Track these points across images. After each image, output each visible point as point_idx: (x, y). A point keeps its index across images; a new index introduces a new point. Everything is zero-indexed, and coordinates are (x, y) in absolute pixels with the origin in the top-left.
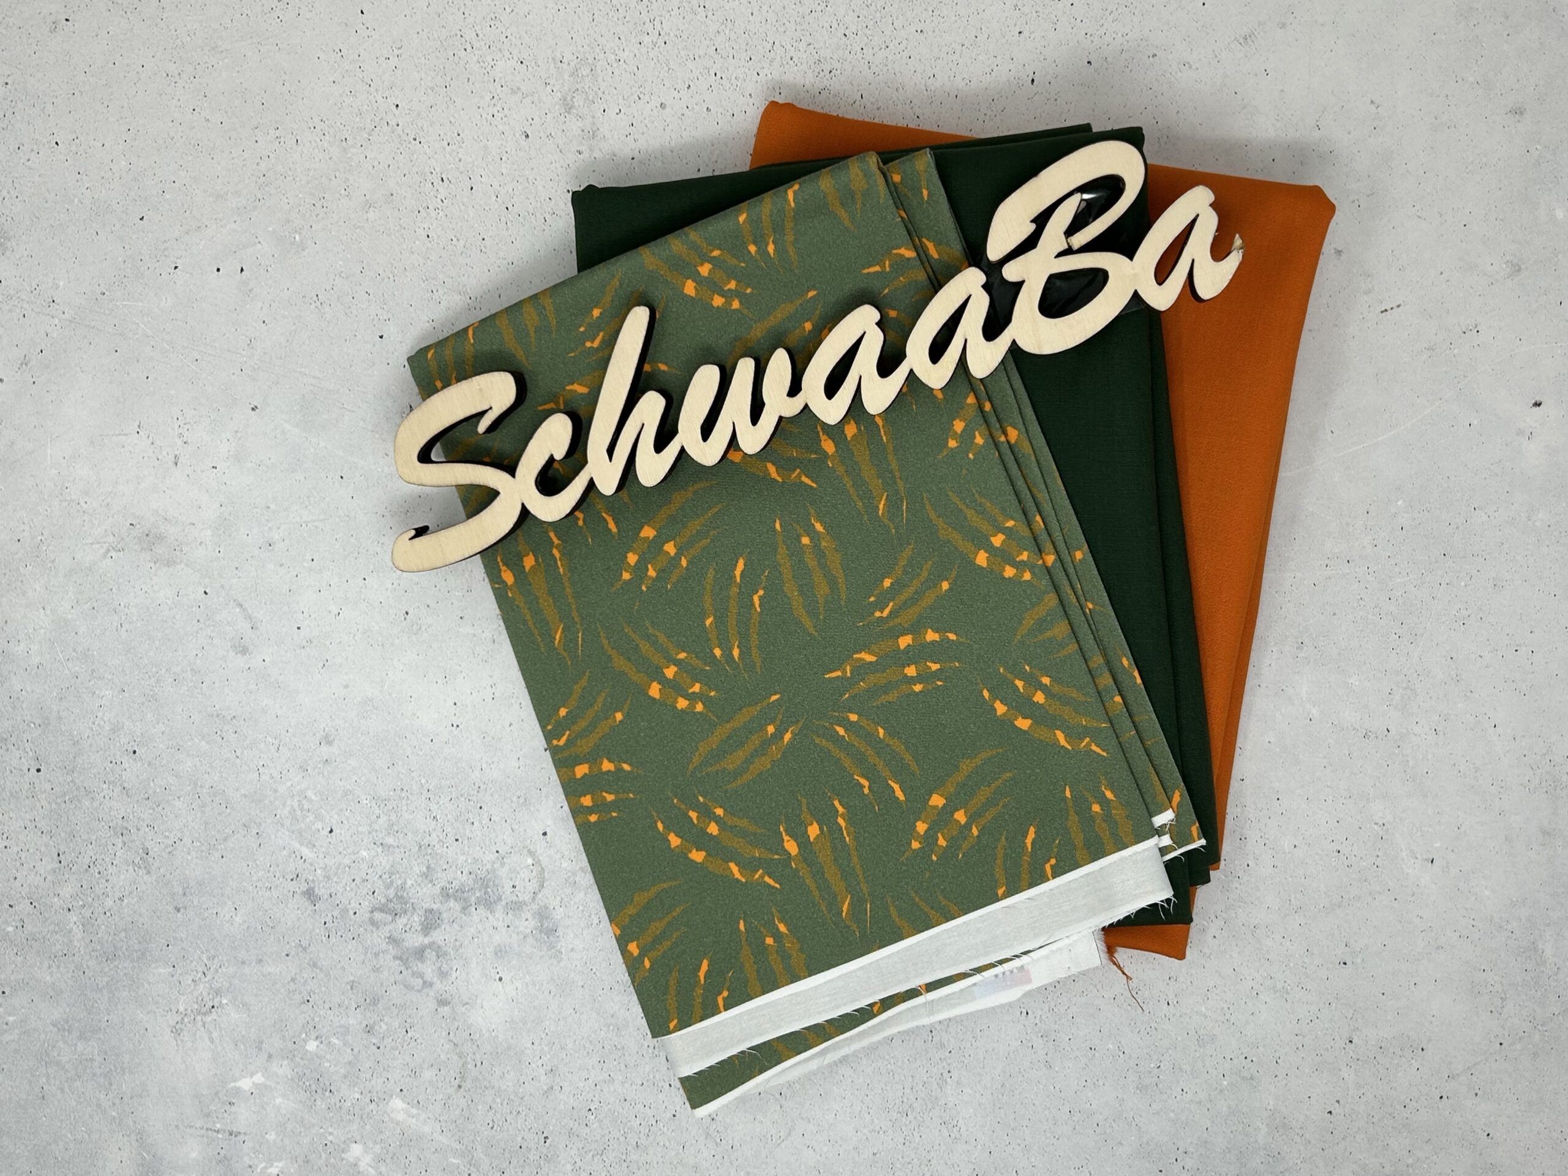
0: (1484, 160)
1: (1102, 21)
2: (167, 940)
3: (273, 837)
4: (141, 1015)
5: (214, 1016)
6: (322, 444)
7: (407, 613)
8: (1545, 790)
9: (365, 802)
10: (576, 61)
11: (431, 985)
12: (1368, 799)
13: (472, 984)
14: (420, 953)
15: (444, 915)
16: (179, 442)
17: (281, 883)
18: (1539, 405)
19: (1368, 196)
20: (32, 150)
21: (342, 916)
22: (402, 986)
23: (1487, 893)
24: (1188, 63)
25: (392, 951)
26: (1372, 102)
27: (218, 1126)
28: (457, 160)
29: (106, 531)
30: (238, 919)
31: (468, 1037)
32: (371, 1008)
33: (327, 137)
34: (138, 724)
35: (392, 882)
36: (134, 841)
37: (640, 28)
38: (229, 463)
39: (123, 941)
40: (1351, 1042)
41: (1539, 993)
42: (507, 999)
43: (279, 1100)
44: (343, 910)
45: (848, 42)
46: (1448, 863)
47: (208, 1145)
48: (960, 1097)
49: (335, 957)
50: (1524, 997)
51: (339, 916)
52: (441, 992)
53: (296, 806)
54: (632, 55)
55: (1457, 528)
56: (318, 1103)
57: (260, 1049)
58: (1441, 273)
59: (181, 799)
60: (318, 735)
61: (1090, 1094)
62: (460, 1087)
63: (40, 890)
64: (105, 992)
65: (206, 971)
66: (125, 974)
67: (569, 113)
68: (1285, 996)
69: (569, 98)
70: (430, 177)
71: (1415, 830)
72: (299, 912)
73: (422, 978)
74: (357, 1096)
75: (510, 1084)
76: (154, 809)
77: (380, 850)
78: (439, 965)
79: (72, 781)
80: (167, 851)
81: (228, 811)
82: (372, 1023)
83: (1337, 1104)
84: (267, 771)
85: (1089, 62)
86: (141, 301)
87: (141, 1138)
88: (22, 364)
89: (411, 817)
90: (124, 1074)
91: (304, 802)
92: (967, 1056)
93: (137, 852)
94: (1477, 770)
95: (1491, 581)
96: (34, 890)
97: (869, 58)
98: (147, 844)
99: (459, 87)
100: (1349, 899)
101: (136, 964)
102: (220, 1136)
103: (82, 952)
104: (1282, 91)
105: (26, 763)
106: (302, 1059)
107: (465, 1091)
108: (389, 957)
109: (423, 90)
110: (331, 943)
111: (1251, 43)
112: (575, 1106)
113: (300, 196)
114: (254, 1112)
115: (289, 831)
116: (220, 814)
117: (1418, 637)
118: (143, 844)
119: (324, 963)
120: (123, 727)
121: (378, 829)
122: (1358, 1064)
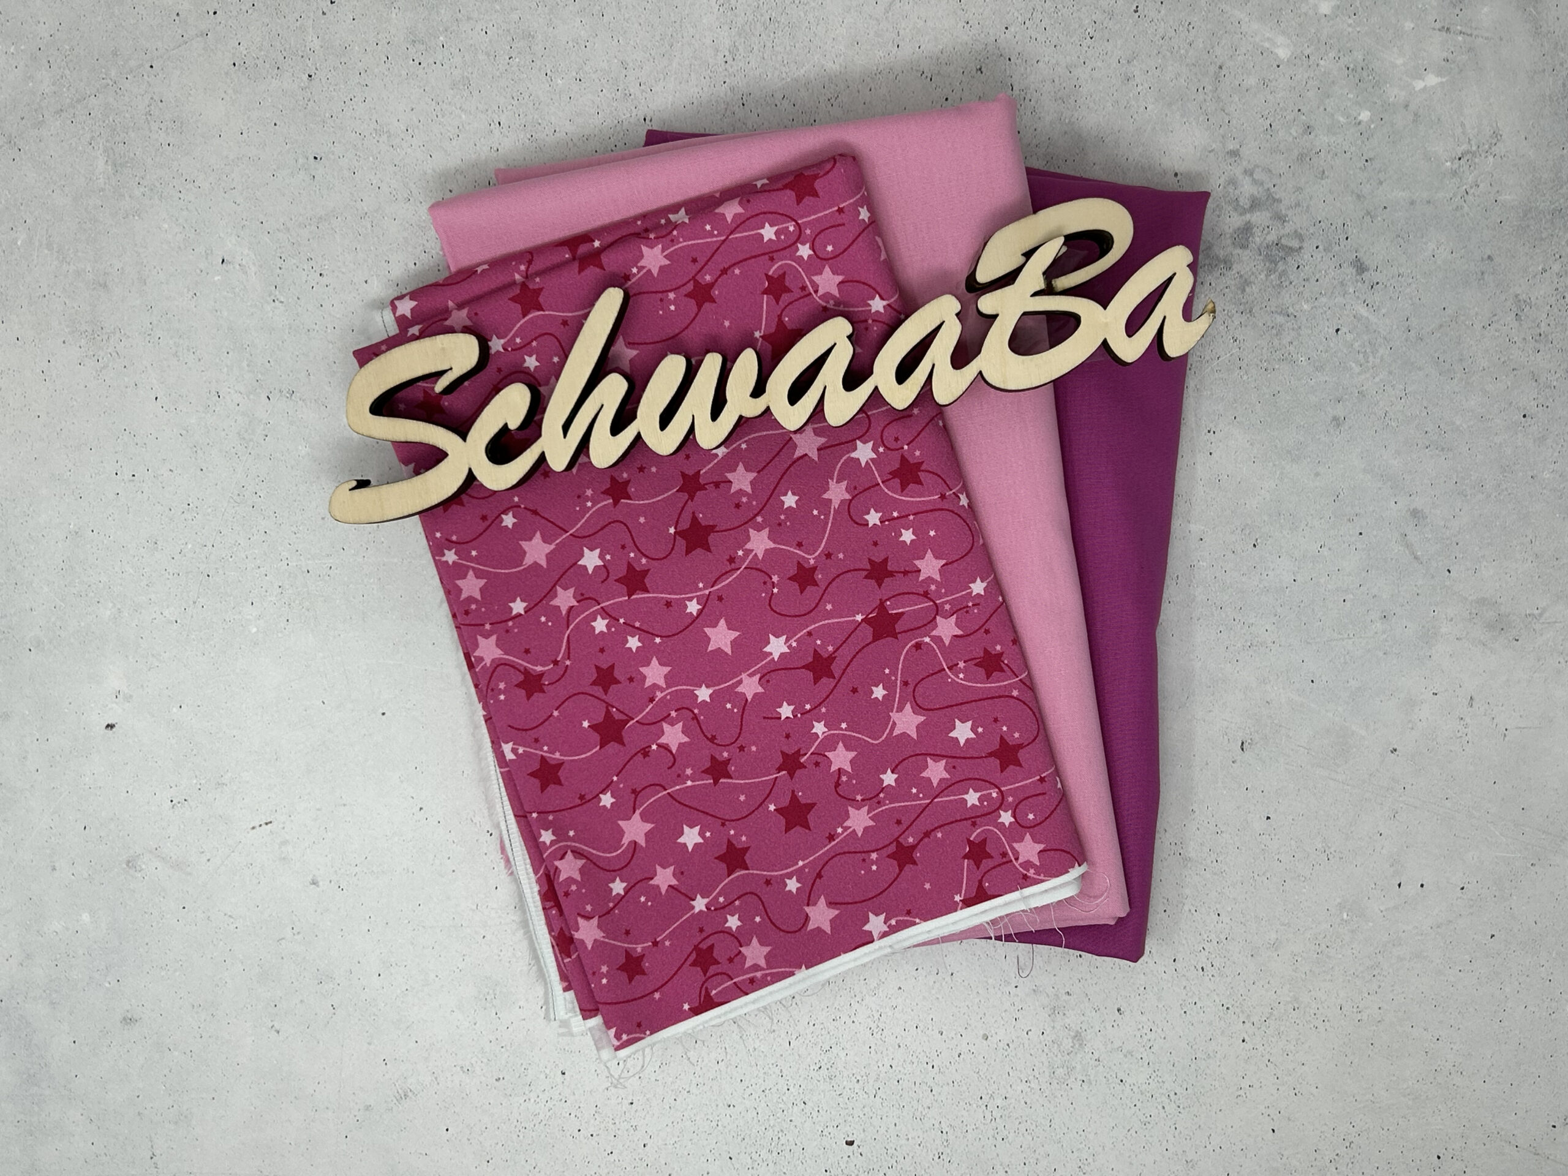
0: (163, 973)
1: (549, 1114)
2: (1502, 228)
3: (1395, 327)
4: (1530, 153)
5: (1459, 151)
6: (1330, 715)
7: (1255, 545)
8: (104, 331)
9: (1303, 359)
10: (1069, 1082)
12: (290, 328)
14: (1255, 204)
15: (1229, 242)
16: (1468, 720)
17: (1388, 280)
18: (108, 726)
19: (283, 939)
21: (1330, 245)
22: (1274, 172)
23: (166, 226)
24: (464, 1072)
25: (1283, 208)
26: (278, 1032)
27: (1460, 38)
28: (1188, 988)
29: (1542, 635)
30: (1432, 246)
31: (1210, 116)
32: (1305, 151)
33: (1312, 1012)
34: (1520, 444)
35: (1280, 277)
36: (1529, 328)
37: (1005, 1112)
38: (1422, 697)
39: (1545, 229)
40: (310, 76)
41: (111, 120)
42: (1170, 155)
43: (1400, 62)
44: (1330, 251)
45: (802, 1096)
46: (207, 258)
47: (1470, 20)
48: (716, 35)
49: (1339, 205)
50: (127, 115)
51: (1333, 245)
52: (1237, 163)
53: (1371, 359)
54: (1014, 1087)
55: (195, 603)
56: (1360, 57)
57: (1415, 115)
58: (209, 860)
59: (1481, 368)
60: (1346, 428)
61: (582, 33)
62: (1221, 67)
64: (1564, 177)
65: (1466, 195)
66: (1544, 195)
67: (1077, 1032)
68: (378, 128)
69: (1077, 1046)
70: (1215, 973)
71: (241, 295)
72: (1372, 251)
73: (1254, 179)
74: (1322, 63)
75: (1170, 68)
76: (1509, 358)
77: (1291, 310)
78: (1237, 192)
80: (1496, 318)
81: (1436, 355)
82: (1305, 137)
83: (325, 11)
84: (1398, 392)
85: (564, 1074)
86: (1497, 857)
87: (1537, 29)
89: (1259, 342)
90: (1550, 96)
91: (1362, 361)
92: (707, 77)
93: (1527, 316)
94: (176, 354)
95: (160, 548)
97: (781, 1081)
98: (1516, 324)
99: (1183, 1058)
100: (310, 224)
101: (1533, 204)
102: (1459, 28)
104: (369, 1044)
106: (1375, 103)
107: (1215, 63)
108: (1286, 202)
109: (1218, 1055)
110: (1342, 218)
111: (400, 1091)
112: (1106, 43)
113: (1340, 956)
114: (1425, 50)
115: (1379, 332)
116: (1444, 352)
117: (236, 492)
118: (1521, 325)
119: (1350, 198)
120: (1534, 441)
121: (1291, 331)
122: (303, 51)
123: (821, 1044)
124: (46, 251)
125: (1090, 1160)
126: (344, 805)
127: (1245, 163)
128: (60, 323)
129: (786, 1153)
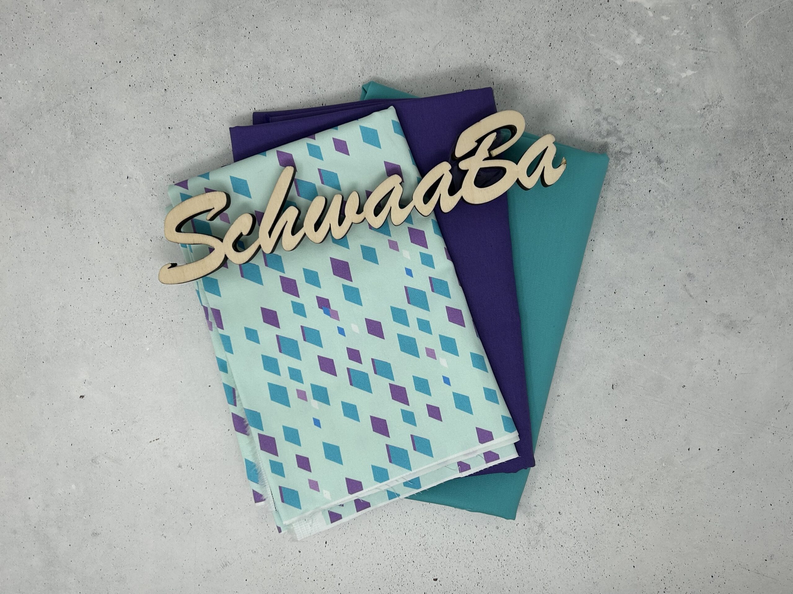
0: (110, 511)
1: (294, 571)
2: (725, 140)
3: (676, 188)
4: (737, 105)
5: (704, 105)
6: (653, 371)
7: (615, 293)
8: (73, 212)
9: (634, 205)
10: (537, 547)
11: (604, 119)
12: (160, 208)
13: (585, 119)
14: (609, 134)
16: (718, 371)
17: (673, 166)
18: (81, 397)
19: (166, 493)
20: (782, 501)
22: (617, 118)
23: (100, 162)
24: (253, 553)
25: (622, 135)
26: (165, 537)
27: (702, 53)
28: (591, 501)
29: (751, 330)
30: (692, 150)
31: (586, 93)
32: (631, 108)
33: (650, 510)
34: (738, 241)
35: (622, 167)
36: (740, 187)
37: (508, 563)
38: (696, 361)
39: (745, 140)
40: (165, 90)
41: (73, 113)
42: (568, 112)
43: (674, 64)
44: (645, 154)
45: (412, 559)
46: (120, 176)
47: (707, 44)
48: (354, 64)
49: (648, 132)
50: (80, 111)
51: (646, 151)
52: (599, 115)
53: (666, 204)
54: (512, 550)
55: (120, 337)
56: (656, 63)
57: (682, 89)
58: (130, 458)
59: (718, 206)
60: (656, 236)
61: (292, 65)
62: (590, 70)
63: (783, 164)
64: (753, 115)
65: (707, 126)
66: (744, 124)
67: (540, 524)
68: (198, 112)
69: (540, 530)
70: (604, 493)
71: (137, 193)
72: (665, 153)
73: (608, 122)
74: (638, 66)
75: (567, 72)
76: (731, 201)
77: (628, 182)
78: (600, 128)
79: (767, 214)
80: (724, 182)
81: (697, 201)
82: (631, 102)
83: (171, 59)
84: (679, 219)
85: (300, 552)
86: (734, 435)
87: (737, 47)
88: (788, 405)
89: (613, 198)
90: (745, 78)
91: (662, 205)
92: (351, 84)
93: (738, 181)
94: (107, 222)
95: (103, 312)
96: (785, 164)
97: (402, 552)
99: (590, 534)
100: (168, 159)
101: (739, 129)
102: (701, 48)
103: (763, 135)
104: (208, 541)
105: (788, 223)
106: (664, 84)
107: (588, 69)
108: (623, 132)
109: (607, 533)
110: (650, 138)
111: (223, 563)
112: (536, 61)
113: (662, 483)
114: (686, 59)
115: (669, 191)
116: (701, 199)
117: (138, 285)
118: (736, 185)
119: (653, 129)
120: (744, 239)
121: (628, 192)
122: (162, 79)
123: (420, 534)
124: (45, 176)
125: (549, 584)
126: (193, 430)
127: (603, 115)
128: (52, 209)
129: (406, 585)
